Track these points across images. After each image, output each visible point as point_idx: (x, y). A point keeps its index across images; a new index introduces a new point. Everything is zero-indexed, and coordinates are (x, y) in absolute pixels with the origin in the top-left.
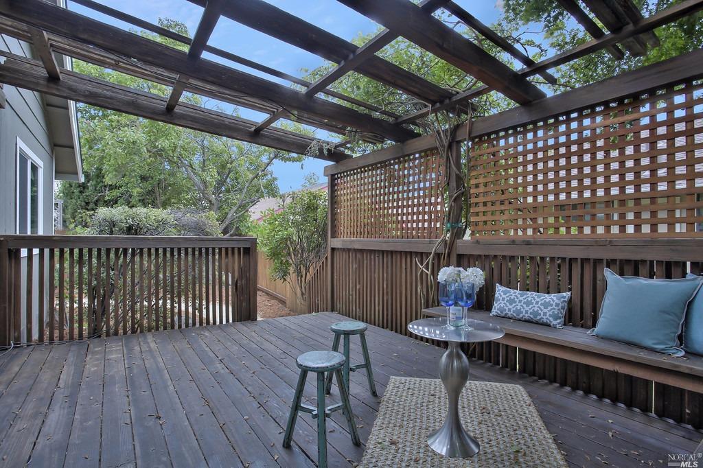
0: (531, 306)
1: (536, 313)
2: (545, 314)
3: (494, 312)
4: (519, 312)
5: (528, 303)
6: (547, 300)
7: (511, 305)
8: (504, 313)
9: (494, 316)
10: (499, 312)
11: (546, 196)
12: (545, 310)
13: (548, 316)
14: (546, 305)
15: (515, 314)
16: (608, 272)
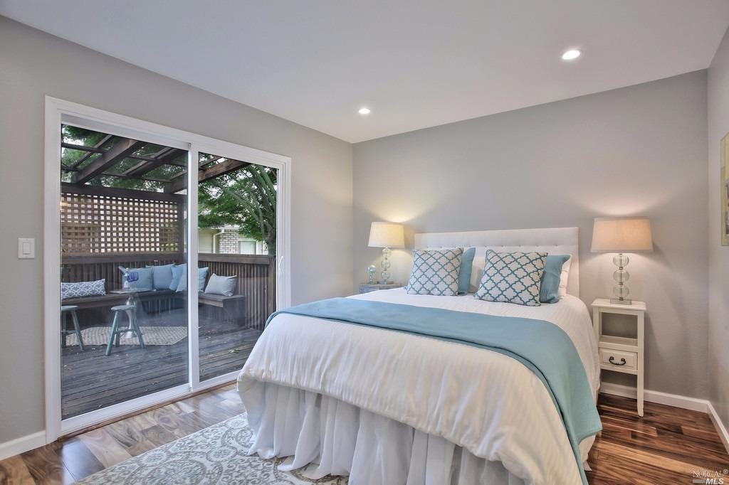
1: (93, 291)
2: (99, 290)
6: (99, 283)
16: (120, 268)
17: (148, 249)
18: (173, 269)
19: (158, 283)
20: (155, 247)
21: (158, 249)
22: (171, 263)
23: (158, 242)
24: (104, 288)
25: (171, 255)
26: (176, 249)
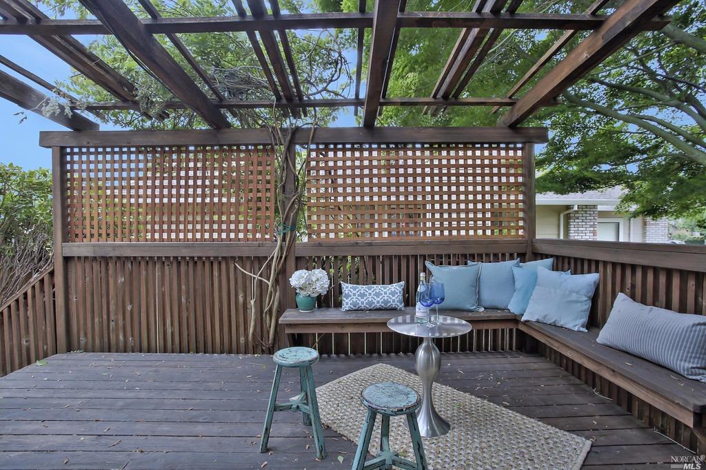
0: (381, 297)
1: (386, 302)
2: (394, 301)
3: (345, 307)
4: (371, 303)
5: (378, 295)
6: (393, 290)
7: (362, 298)
8: (357, 306)
9: (347, 311)
10: (352, 306)
11: (380, 197)
12: (394, 298)
13: (396, 302)
14: (393, 293)
15: (367, 306)
16: (428, 264)
17: (471, 232)
18: (516, 271)
19: (488, 296)
20: (484, 229)
21: (488, 232)
22: (512, 257)
23: (488, 219)
24: (401, 297)
25: (511, 242)
26: (521, 232)
